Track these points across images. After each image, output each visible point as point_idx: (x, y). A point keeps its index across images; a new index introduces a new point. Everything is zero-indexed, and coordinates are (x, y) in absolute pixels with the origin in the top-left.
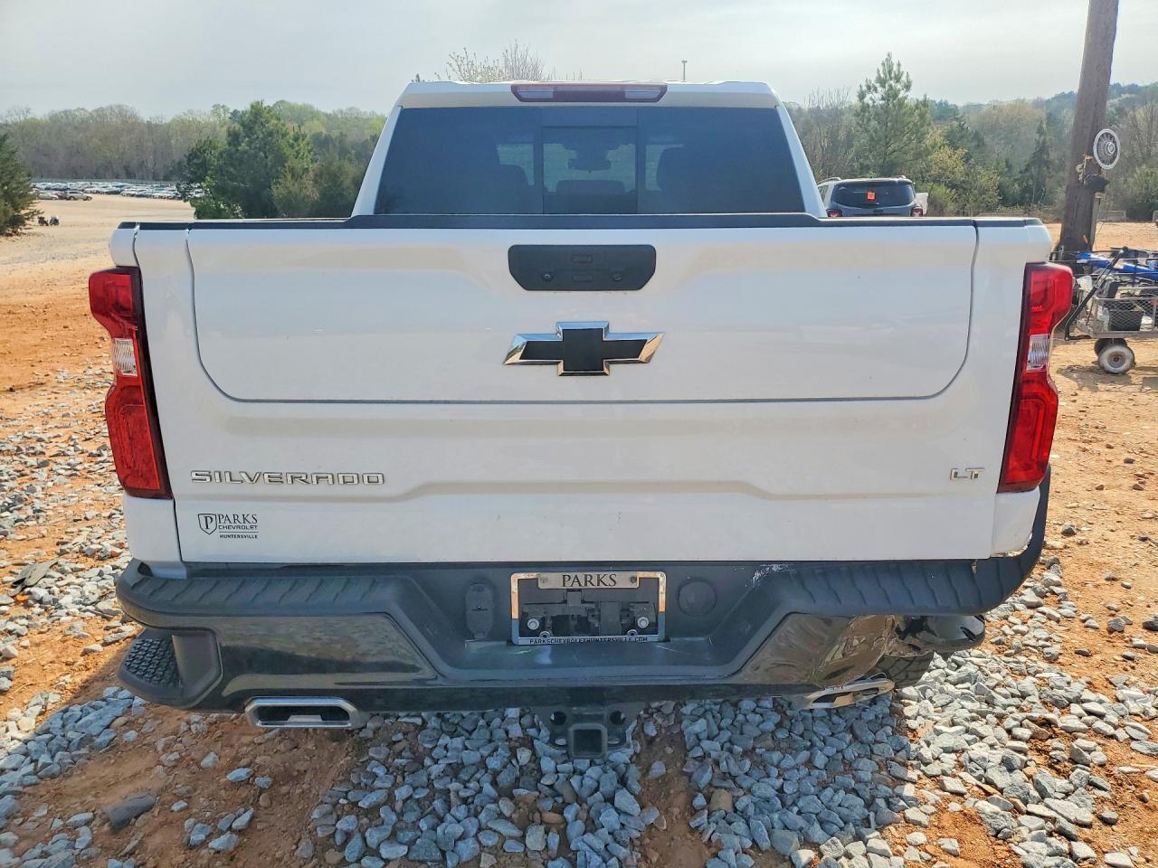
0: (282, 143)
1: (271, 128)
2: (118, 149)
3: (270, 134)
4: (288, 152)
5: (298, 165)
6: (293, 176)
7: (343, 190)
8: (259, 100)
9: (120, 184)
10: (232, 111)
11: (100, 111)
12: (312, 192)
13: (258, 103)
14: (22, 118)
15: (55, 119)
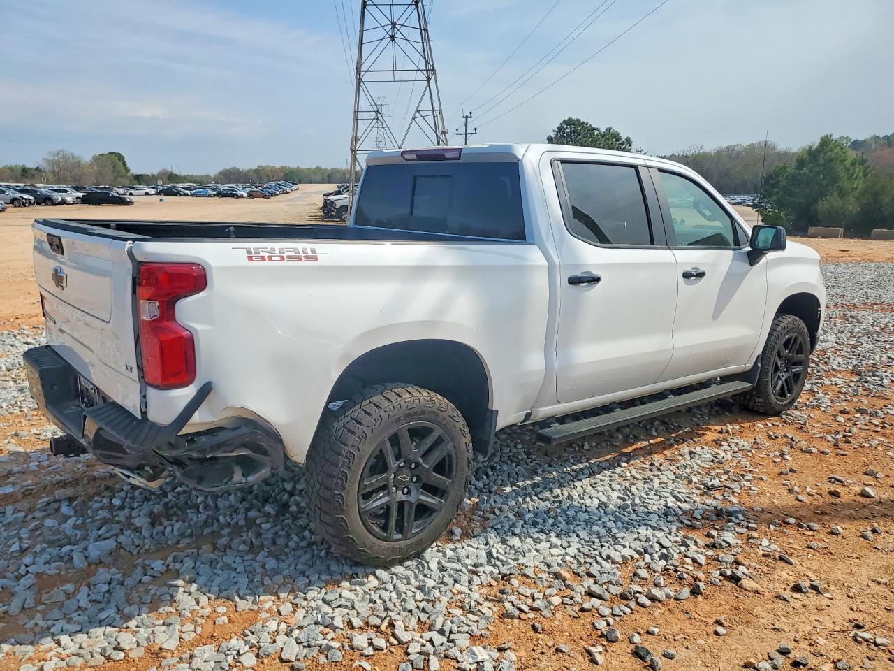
0: (839, 167)
1: (833, 155)
2: (754, 172)
3: (831, 160)
4: (843, 174)
5: (846, 185)
6: (840, 193)
7: (881, 206)
8: (829, 134)
9: (743, 197)
10: (852, 141)
11: (752, 147)
12: (853, 207)
13: (827, 136)
14: (697, 152)
15: (719, 152)
